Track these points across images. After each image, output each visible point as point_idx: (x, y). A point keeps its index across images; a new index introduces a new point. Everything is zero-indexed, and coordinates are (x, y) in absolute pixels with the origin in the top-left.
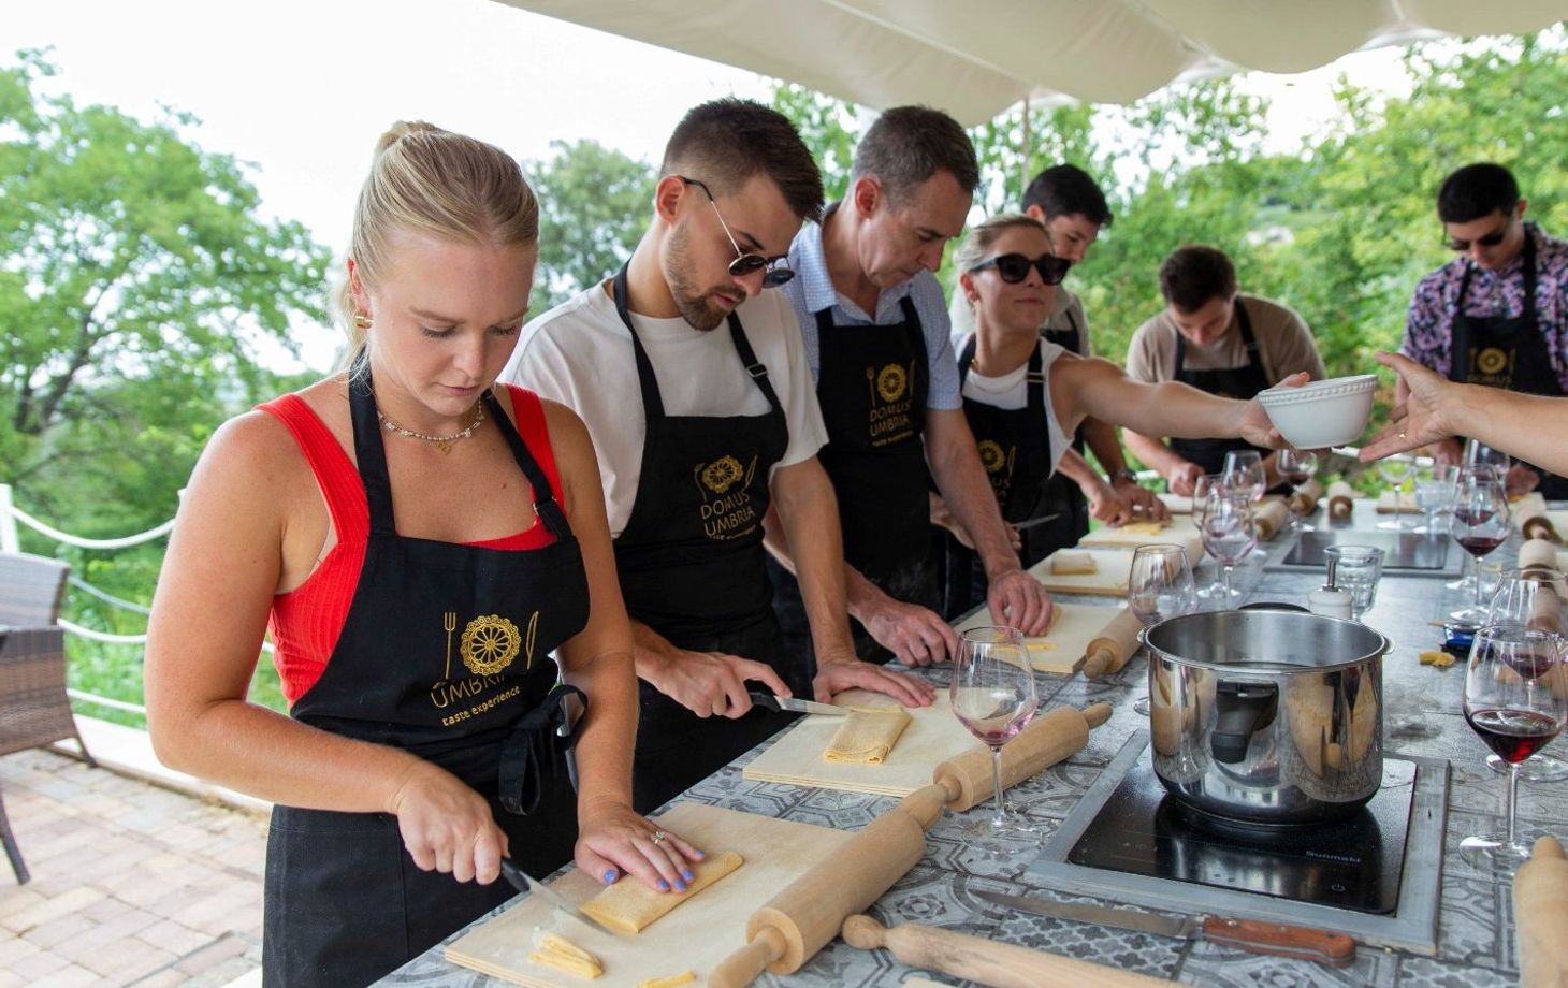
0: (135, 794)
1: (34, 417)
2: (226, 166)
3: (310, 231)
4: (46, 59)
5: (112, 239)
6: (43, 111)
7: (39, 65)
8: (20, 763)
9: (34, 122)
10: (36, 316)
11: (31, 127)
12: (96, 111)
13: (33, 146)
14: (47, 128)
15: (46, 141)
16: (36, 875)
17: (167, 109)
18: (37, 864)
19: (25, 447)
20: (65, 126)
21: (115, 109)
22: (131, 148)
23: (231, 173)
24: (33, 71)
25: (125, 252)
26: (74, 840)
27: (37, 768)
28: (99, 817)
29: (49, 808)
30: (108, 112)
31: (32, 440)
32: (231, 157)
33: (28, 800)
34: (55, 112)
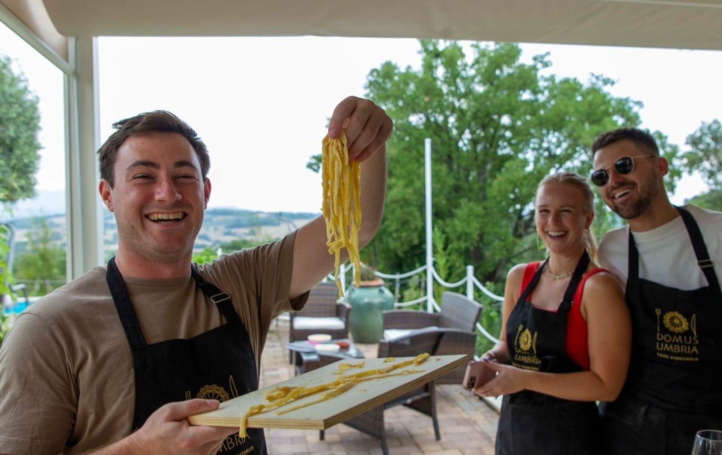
0: (492, 417)
1: (521, 230)
2: (624, 105)
3: (666, 137)
4: (546, 59)
5: (565, 145)
6: (542, 84)
7: (542, 62)
8: (456, 390)
9: (537, 89)
10: (525, 182)
11: (535, 92)
12: (566, 81)
13: (537, 100)
14: (542, 92)
15: (542, 98)
16: (443, 439)
17: (597, 78)
18: (445, 434)
19: (514, 244)
20: (551, 90)
21: (575, 79)
22: (579, 98)
23: (626, 108)
24: (539, 66)
25: (570, 151)
26: (462, 429)
27: (461, 393)
28: (475, 423)
29: (459, 412)
30: (571, 82)
31: (517, 240)
32: (627, 99)
33: (453, 406)
34: (546, 84)
